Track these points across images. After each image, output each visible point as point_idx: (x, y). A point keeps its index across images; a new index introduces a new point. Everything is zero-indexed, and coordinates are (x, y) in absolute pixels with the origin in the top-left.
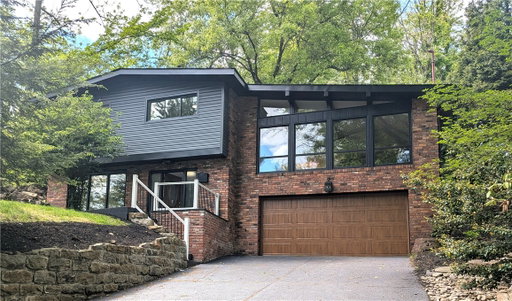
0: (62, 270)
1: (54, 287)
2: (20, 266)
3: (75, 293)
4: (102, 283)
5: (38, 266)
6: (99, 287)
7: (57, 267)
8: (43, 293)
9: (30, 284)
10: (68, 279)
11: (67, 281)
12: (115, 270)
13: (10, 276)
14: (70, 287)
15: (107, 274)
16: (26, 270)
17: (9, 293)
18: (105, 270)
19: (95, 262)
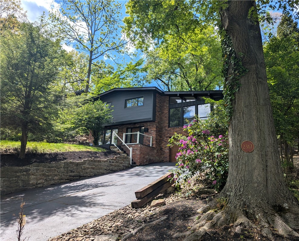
0: (69, 168)
1: (66, 174)
2: (53, 167)
3: (74, 176)
4: (87, 173)
5: (60, 167)
6: (85, 175)
7: (68, 167)
8: (62, 176)
9: (56, 173)
10: (71, 171)
11: (71, 172)
12: (93, 168)
13: (49, 170)
14: (73, 174)
15: (89, 170)
16: (55, 168)
17: (48, 176)
18: (88, 168)
19: (84, 165)
